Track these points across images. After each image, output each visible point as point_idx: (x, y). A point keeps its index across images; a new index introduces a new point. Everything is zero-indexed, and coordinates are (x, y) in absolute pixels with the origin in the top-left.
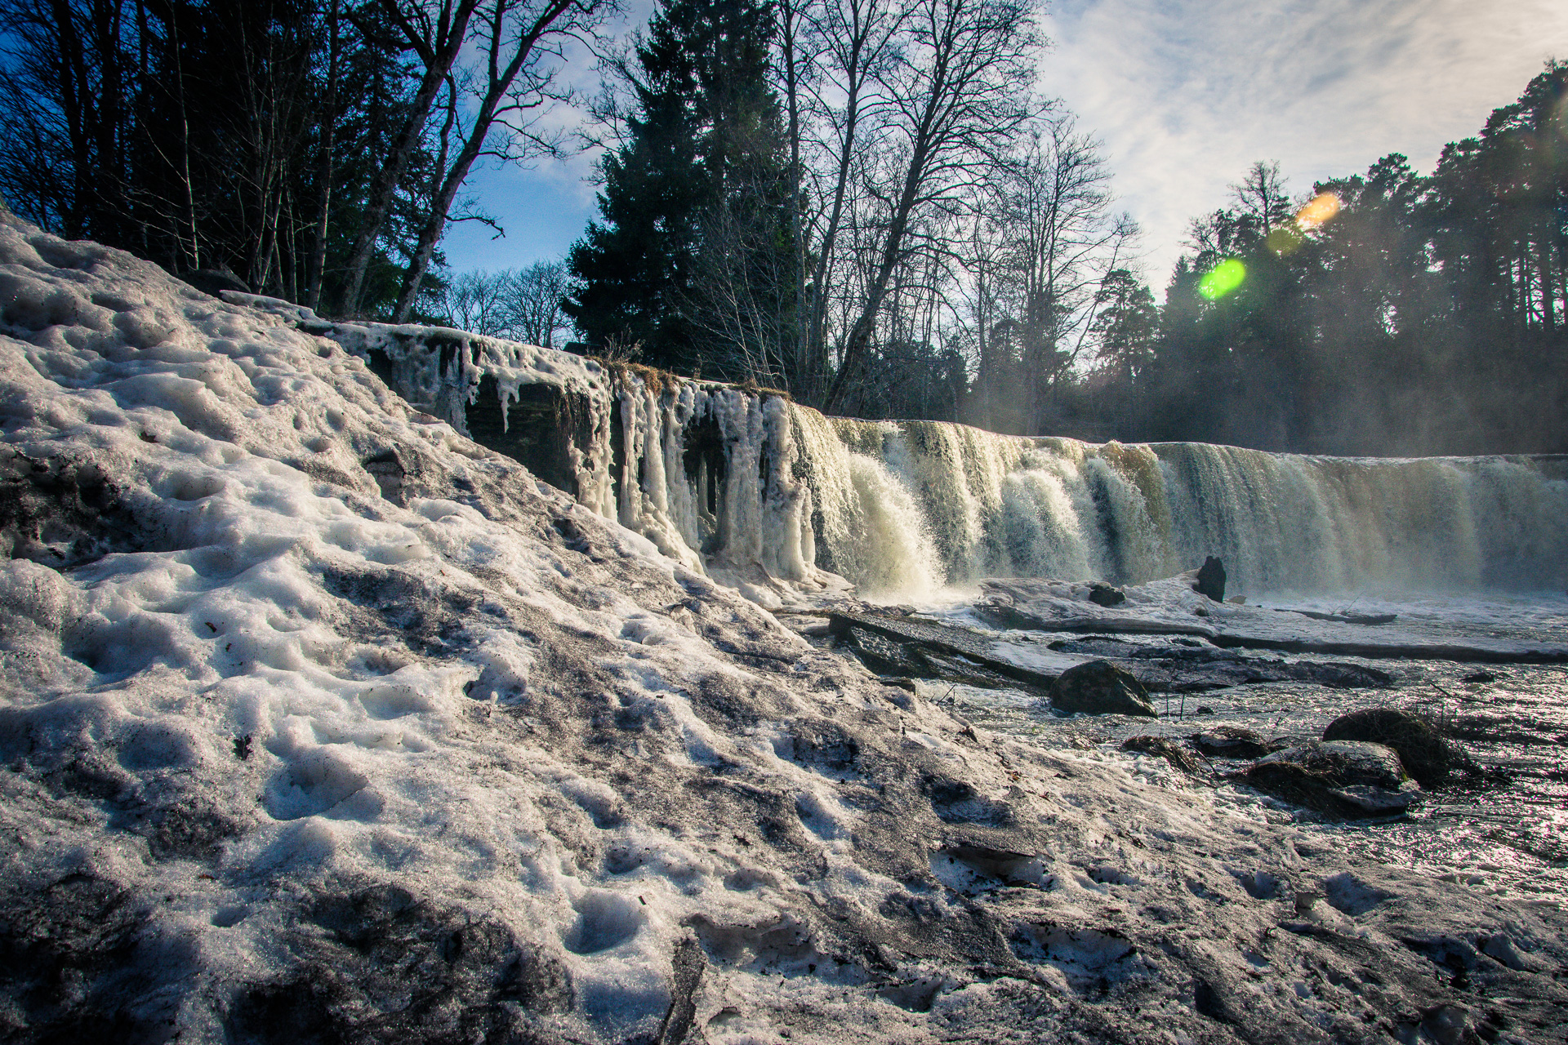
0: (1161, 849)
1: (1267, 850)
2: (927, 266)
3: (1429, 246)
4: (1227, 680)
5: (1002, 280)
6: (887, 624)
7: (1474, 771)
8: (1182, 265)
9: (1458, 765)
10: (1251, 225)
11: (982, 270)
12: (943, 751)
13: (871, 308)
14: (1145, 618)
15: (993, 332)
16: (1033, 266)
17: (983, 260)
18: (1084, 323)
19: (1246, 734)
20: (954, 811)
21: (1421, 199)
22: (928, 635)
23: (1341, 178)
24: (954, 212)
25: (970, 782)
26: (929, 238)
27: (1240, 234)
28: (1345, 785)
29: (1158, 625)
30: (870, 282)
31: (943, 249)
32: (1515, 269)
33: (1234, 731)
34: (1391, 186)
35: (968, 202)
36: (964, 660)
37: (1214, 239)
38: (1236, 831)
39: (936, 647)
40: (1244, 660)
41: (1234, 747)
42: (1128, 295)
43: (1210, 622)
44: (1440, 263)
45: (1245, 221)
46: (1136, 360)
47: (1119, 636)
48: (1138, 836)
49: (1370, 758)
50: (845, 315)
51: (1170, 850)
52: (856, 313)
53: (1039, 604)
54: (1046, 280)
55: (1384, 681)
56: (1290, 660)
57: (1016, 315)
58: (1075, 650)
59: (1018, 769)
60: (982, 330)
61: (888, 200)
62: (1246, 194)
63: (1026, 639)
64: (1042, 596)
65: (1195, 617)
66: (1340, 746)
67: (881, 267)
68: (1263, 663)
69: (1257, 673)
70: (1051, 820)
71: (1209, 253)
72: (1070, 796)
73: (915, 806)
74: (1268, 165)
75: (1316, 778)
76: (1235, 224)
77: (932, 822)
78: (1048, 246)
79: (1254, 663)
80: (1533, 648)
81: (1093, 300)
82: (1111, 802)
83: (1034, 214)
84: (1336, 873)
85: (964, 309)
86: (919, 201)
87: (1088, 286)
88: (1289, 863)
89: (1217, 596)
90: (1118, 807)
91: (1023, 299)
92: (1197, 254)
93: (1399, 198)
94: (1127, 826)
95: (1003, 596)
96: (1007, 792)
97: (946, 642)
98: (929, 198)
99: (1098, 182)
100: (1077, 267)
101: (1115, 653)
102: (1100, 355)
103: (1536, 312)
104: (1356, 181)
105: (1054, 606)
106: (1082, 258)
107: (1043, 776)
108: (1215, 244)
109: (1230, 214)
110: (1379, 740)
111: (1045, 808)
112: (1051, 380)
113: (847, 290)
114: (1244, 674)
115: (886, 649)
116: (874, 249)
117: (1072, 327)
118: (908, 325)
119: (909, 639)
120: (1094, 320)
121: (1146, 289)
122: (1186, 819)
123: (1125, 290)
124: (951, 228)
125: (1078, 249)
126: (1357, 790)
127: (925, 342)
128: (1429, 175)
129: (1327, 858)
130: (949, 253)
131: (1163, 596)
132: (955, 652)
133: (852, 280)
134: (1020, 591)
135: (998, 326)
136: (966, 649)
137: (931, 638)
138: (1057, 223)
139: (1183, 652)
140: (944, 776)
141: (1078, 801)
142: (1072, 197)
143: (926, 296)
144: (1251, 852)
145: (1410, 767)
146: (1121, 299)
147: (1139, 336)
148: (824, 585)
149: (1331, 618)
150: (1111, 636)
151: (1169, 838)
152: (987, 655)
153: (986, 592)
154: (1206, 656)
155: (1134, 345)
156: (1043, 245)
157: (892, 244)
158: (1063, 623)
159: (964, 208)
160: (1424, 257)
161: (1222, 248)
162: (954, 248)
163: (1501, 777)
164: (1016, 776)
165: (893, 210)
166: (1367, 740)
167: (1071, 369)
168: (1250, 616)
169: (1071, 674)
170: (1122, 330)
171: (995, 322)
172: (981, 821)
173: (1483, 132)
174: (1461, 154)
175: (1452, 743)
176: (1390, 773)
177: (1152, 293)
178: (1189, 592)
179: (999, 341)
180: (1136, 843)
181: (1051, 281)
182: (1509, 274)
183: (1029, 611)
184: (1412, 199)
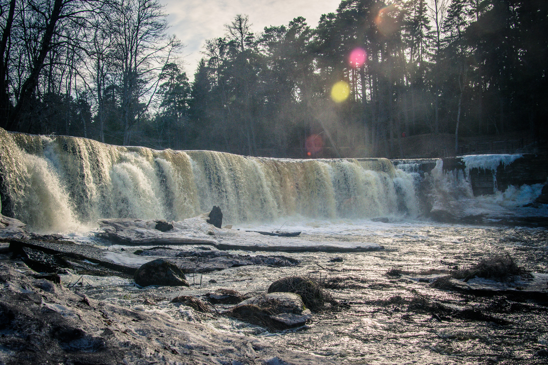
0: (186, 354)
1: (239, 349)
2: (68, 54)
3: (315, 61)
4: (223, 266)
5: (109, 64)
6: (44, 245)
7: (334, 303)
8: (202, 63)
9: (328, 301)
10: (235, 46)
11: (99, 58)
12: (67, 312)
13: (35, 73)
14: (183, 237)
15: (105, 92)
16: (127, 58)
17: (100, 53)
18: (153, 89)
19: (232, 292)
20: (72, 345)
21: (311, 40)
22: (69, 250)
23: (277, 26)
24: (83, 25)
25: (82, 328)
26: (69, 38)
27: (230, 49)
28: (277, 314)
29: (190, 240)
30: (35, 58)
31: (77, 44)
32: (351, 74)
33: (226, 290)
34: (299, 31)
35: (90, 20)
36: (88, 262)
37: (217, 52)
38: (224, 341)
39: (73, 256)
40: (231, 256)
41: (226, 299)
42: (175, 76)
43: (215, 238)
44: (319, 70)
45: (232, 43)
46: (179, 109)
47: (171, 246)
48: (174, 348)
49: (289, 300)
50: (20, 76)
51: (191, 353)
52: (26, 75)
53: (130, 231)
54: (133, 66)
55: (295, 263)
56: (253, 255)
57: (118, 83)
58: (148, 254)
59: (111, 318)
60: (99, 90)
61: (43, 14)
62: (233, 30)
63: (123, 250)
64: (131, 227)
65: (208, 236)
66: (275, 295)
67: (41, 51)
68: (240, 257)
69: (238, 262)
70: (126, 344)
71: (215, 58)
72: (140, 330)
73: (49, 345)
74: (243, 17)
75: (264, 311)
76: (227, 45)
77: (59, 353)
78: (134, 48)
79: (236, 257)
80: (359, 246)
81: (158, 78)
82: (161, 332)
83: (127, 31)
84: (271, 358)
85: (89, 78)
86: (62, 17)
87: (155, 71)
88: (249, 354)
89: (218, 225)
90: (164, 334)
91: (121, 75)
92: (209, 58)
93: (303, 38)
94: (169, 343)
95: (111, 228)
96: (103, 332)
97: (78, 253)
98: (68, 16)
99: (160, 18)
100: (148, 60)
101: (168, 255)
102: (162, 106)
103: (359, 94)
104: (283, 29)
105: (138, 232)
106: (152, 56)
107: (125, 321)
108: (218, 53)
109: (225, 39)
110: (293, 292)
111: (123, 339)
112: (136, 117)
113: (20, 62)
114: (231, 262)
115: (44, 258)
116: (36, 40)
117: (147, 91)
118: (57, 84)
119: (57, 252)
120: (158, 88)
121: (185, 74)
122: (199, 337)
123: (174, 74)
124: (81, 34)
125: (151, 51)
126: (283, 316)
127: (68, 94)
128: (315, 28)
129: (268, 350)
130: (80, 48)
131: (192, 226)
132: (83, 258)
133: (23, 56)
134: (119, 225)
135: (108, 88)
136: (90, 256)
137: (70, 251)
138: (139, 37)
139: (202, 253)
140: (66, 326)
141: (143, 332)
142: (147, 24)
143: (67, 70)
144: (231, 351)
145: (307, 302)
146: (172, 78)
147: (181, 97)
148: (7, 225)
149: (272, 234)
150: (166, 246)
151: (190, 348)
152: (102, 259)
153: (101, 226)
154: (213, 255)
155: (179, 101)
156: (132, 48)
157: (47, 39)
158: (142, 241)
159: (88, 24)
160: (312, 67)
161: (221, 56)
162: (83, 45)
163: (346, 305)
164: (109, 323)
165: (47, 20)
166: (287, 291)
167: (147, 112)
168: (234, 235)
169: (147, 266)
170: (173, 94)
171: (106, 86)
172: (88, 349)
173: (338, 11)
174: (328, 20)
175: (325, 291)
176: (297, 306)
177: (187, 76)
178: (205, 223)
179: (109, 96)
180: (174, 352)
181: (136, 66)
182: (348, 76)
183: (124, 235)
184: (308, 39)
